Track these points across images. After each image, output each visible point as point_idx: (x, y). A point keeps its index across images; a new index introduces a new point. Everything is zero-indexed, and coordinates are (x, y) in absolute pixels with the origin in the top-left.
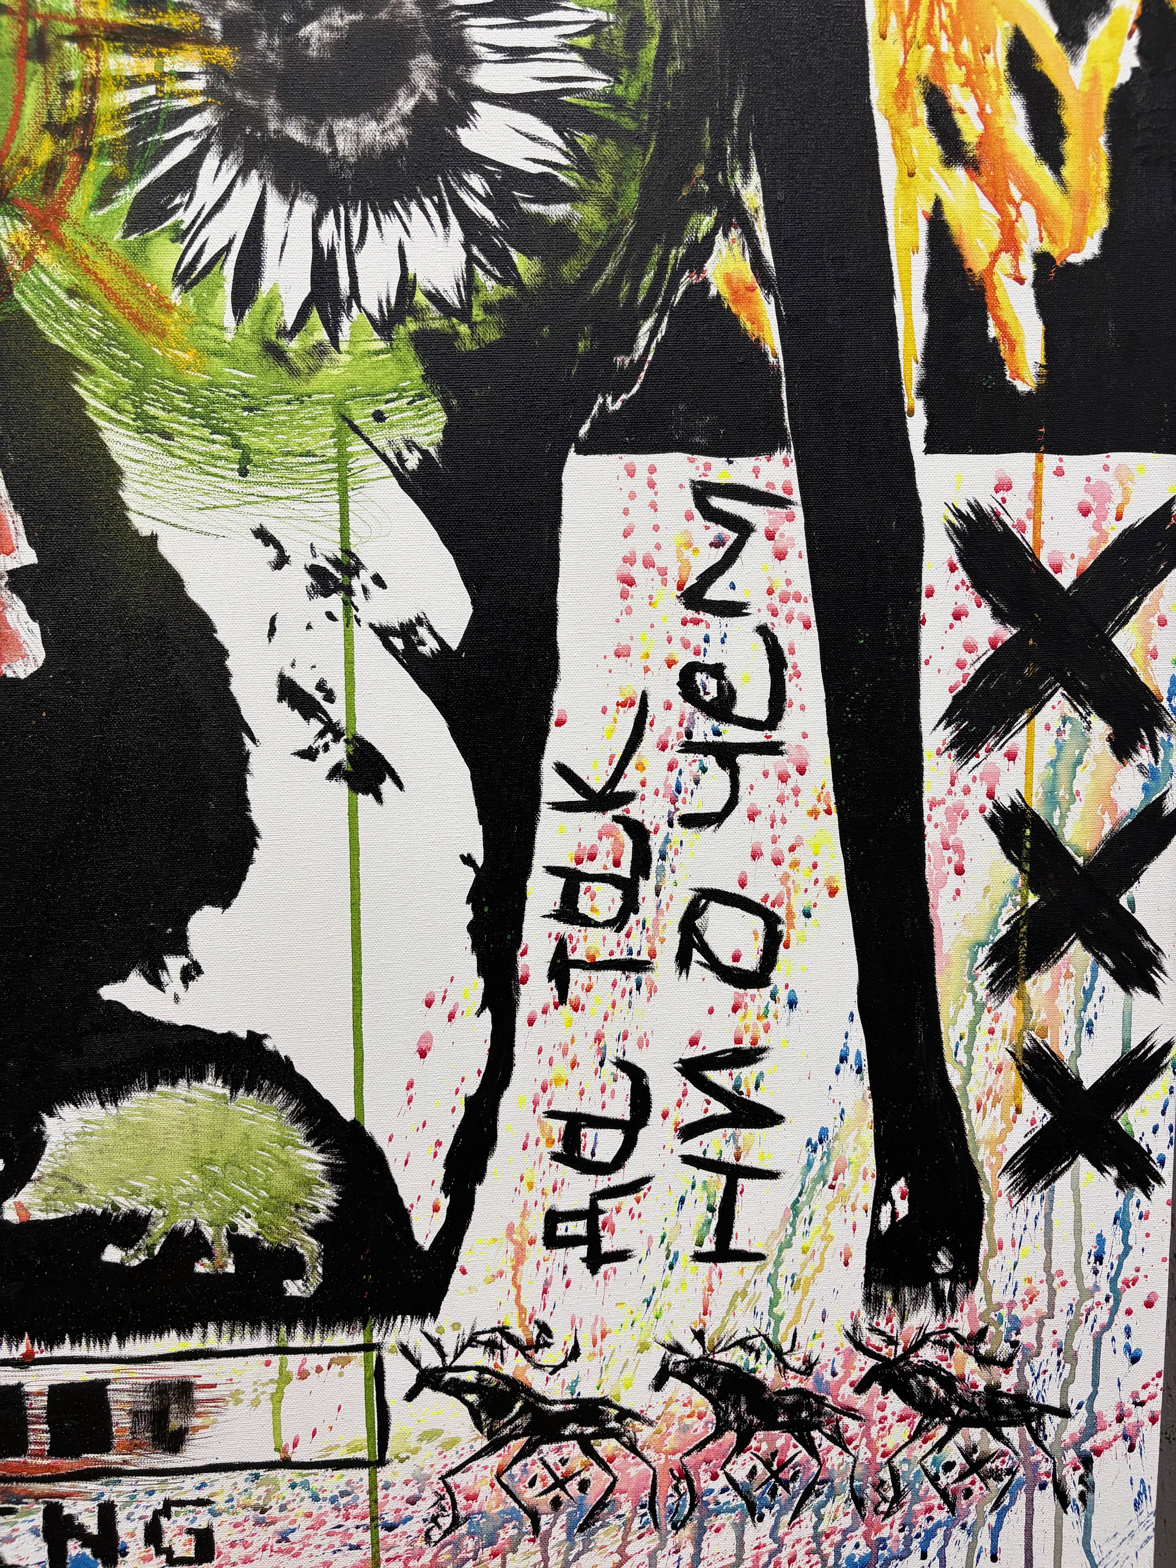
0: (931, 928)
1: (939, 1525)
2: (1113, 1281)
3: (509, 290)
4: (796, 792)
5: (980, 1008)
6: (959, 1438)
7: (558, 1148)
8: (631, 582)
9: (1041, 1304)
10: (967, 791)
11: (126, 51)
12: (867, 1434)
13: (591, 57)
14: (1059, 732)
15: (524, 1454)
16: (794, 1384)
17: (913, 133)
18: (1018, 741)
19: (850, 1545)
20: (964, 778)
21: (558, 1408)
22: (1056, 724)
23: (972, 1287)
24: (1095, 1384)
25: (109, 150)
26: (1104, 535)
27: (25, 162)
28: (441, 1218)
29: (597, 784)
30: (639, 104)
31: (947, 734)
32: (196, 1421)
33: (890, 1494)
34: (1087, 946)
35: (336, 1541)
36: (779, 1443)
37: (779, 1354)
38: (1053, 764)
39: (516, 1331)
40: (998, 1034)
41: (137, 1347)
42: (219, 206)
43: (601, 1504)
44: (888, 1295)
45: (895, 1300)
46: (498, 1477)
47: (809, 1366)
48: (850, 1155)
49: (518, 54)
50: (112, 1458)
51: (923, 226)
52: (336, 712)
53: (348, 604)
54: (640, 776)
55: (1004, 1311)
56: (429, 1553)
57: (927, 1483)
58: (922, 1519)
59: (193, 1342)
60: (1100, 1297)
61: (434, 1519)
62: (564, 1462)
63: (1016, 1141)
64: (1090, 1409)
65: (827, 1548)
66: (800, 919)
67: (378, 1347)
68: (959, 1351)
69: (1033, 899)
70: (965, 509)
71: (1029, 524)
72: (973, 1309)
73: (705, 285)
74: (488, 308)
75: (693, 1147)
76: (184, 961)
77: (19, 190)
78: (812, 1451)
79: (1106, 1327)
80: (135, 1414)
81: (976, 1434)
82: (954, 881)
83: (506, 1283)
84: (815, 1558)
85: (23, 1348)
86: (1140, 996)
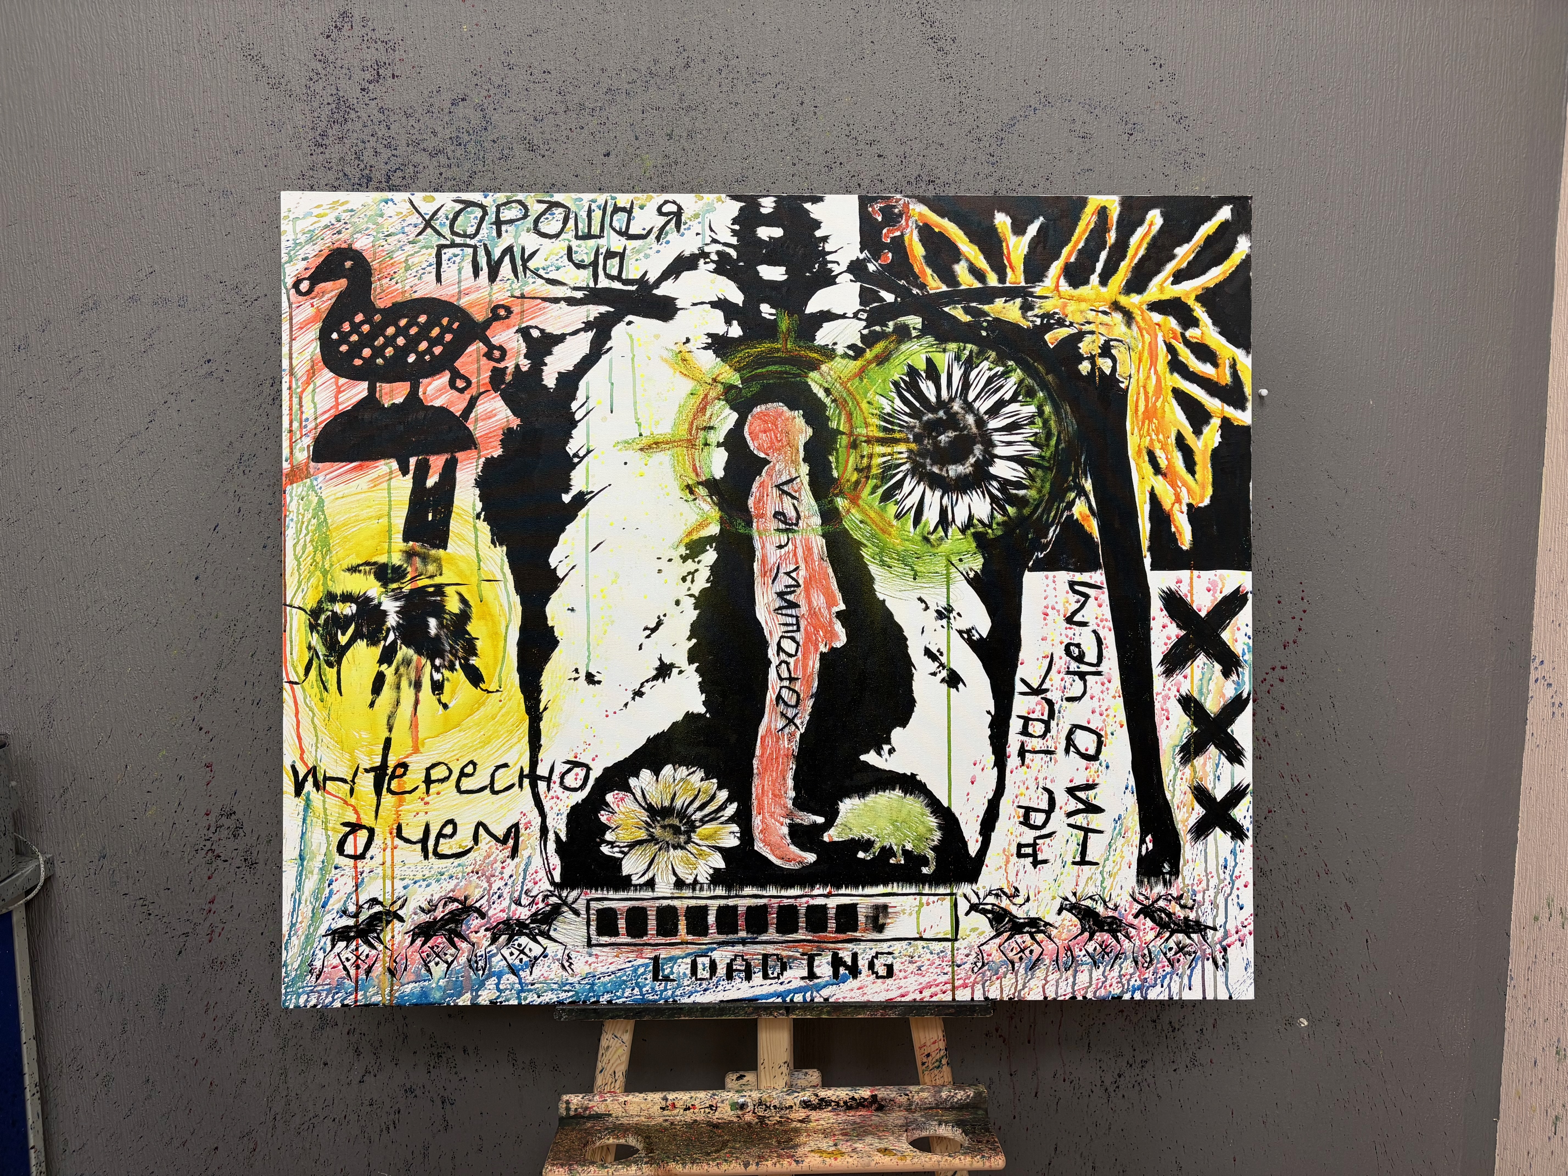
0: (1158, 740)
1: (1168, 973)
2: (1231, 876)
3: (1005, 518)
4: (1108, 689)
5: (1177, 770)
6: (1174, 937)
7: (1022, 819)
8: (1047, 615)
9: (1204, 884)
10: (1169, 689)
11: (882, 445)
12: (1138, 935)
13: (1034, 444)
14: (1203, 668)
15: (1009, 938)
16: (1110, 914)
17: (1143, 465)
18: (1188, 671)
19: (1133, 980)
20: (1168, 685)
21: (1022, 921)
22: (1201, 665)
23: (1177, 877)
24: (1226, 918)
25: (875, 477)
26: (1216, 599)
27: (848, 481)
28: (979, 845)
29: (1035, 685)
30: (1050, 458)
31: (1161, 669)
32: (889, 921)
33: (1148, 960)
34: (1216, 747)
35: (939, 971)
36: (1105, 937)
37: (1105, 902)
38: (1201, 680)
39: (1006, 890)
40: (1184, 780)
41: (869, 890)
42: (910, 494)
43: (1038, 960)
44: (1146, 880)
45: (1148, 882)
46: (999, 947)
47: (1116, 907)
48: (1130, 825)
49: (1009, 444)
50: (858, 934)
51: (1148, 495)
52: (944, 659)
53: (949, 623)
54: (1051, 683)
55: (1190, 887)
56: (974, 976)
57: (1162, 956)
58: (1161, 971)
59: (889, 890)
60: (1226, 882)
61: (975, 963)
62: (1024, 942)
63: (1192, 821)
64: (1225, 928)
65: (1124, 981)
66: (1110, 736)
67: (955, 894)
68: (1173, 903)
69: (1195, 729)
70: (1166, 590)
71: (1189, 595)
72: (1178, 886)
73: (1073, 515)
74: (998, 524)
75: (1072, 820)
76: (889, 747)
77: (846, 490)
78: (1118, 941)
79: (1229, 895)
80: (867, 917)
81: (1181, 936)
82: (1166, 722)
83: (1002, 871)
84: (1120, 985)
85: (828, 890)
86: (1237, 766)
